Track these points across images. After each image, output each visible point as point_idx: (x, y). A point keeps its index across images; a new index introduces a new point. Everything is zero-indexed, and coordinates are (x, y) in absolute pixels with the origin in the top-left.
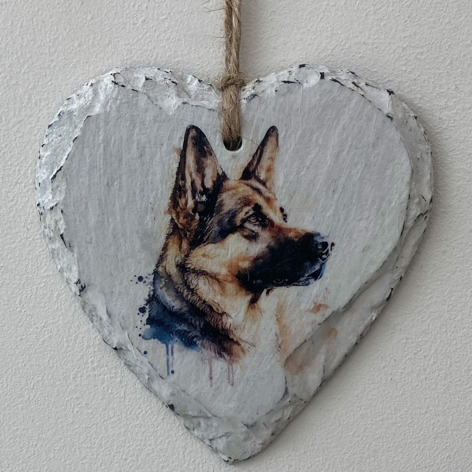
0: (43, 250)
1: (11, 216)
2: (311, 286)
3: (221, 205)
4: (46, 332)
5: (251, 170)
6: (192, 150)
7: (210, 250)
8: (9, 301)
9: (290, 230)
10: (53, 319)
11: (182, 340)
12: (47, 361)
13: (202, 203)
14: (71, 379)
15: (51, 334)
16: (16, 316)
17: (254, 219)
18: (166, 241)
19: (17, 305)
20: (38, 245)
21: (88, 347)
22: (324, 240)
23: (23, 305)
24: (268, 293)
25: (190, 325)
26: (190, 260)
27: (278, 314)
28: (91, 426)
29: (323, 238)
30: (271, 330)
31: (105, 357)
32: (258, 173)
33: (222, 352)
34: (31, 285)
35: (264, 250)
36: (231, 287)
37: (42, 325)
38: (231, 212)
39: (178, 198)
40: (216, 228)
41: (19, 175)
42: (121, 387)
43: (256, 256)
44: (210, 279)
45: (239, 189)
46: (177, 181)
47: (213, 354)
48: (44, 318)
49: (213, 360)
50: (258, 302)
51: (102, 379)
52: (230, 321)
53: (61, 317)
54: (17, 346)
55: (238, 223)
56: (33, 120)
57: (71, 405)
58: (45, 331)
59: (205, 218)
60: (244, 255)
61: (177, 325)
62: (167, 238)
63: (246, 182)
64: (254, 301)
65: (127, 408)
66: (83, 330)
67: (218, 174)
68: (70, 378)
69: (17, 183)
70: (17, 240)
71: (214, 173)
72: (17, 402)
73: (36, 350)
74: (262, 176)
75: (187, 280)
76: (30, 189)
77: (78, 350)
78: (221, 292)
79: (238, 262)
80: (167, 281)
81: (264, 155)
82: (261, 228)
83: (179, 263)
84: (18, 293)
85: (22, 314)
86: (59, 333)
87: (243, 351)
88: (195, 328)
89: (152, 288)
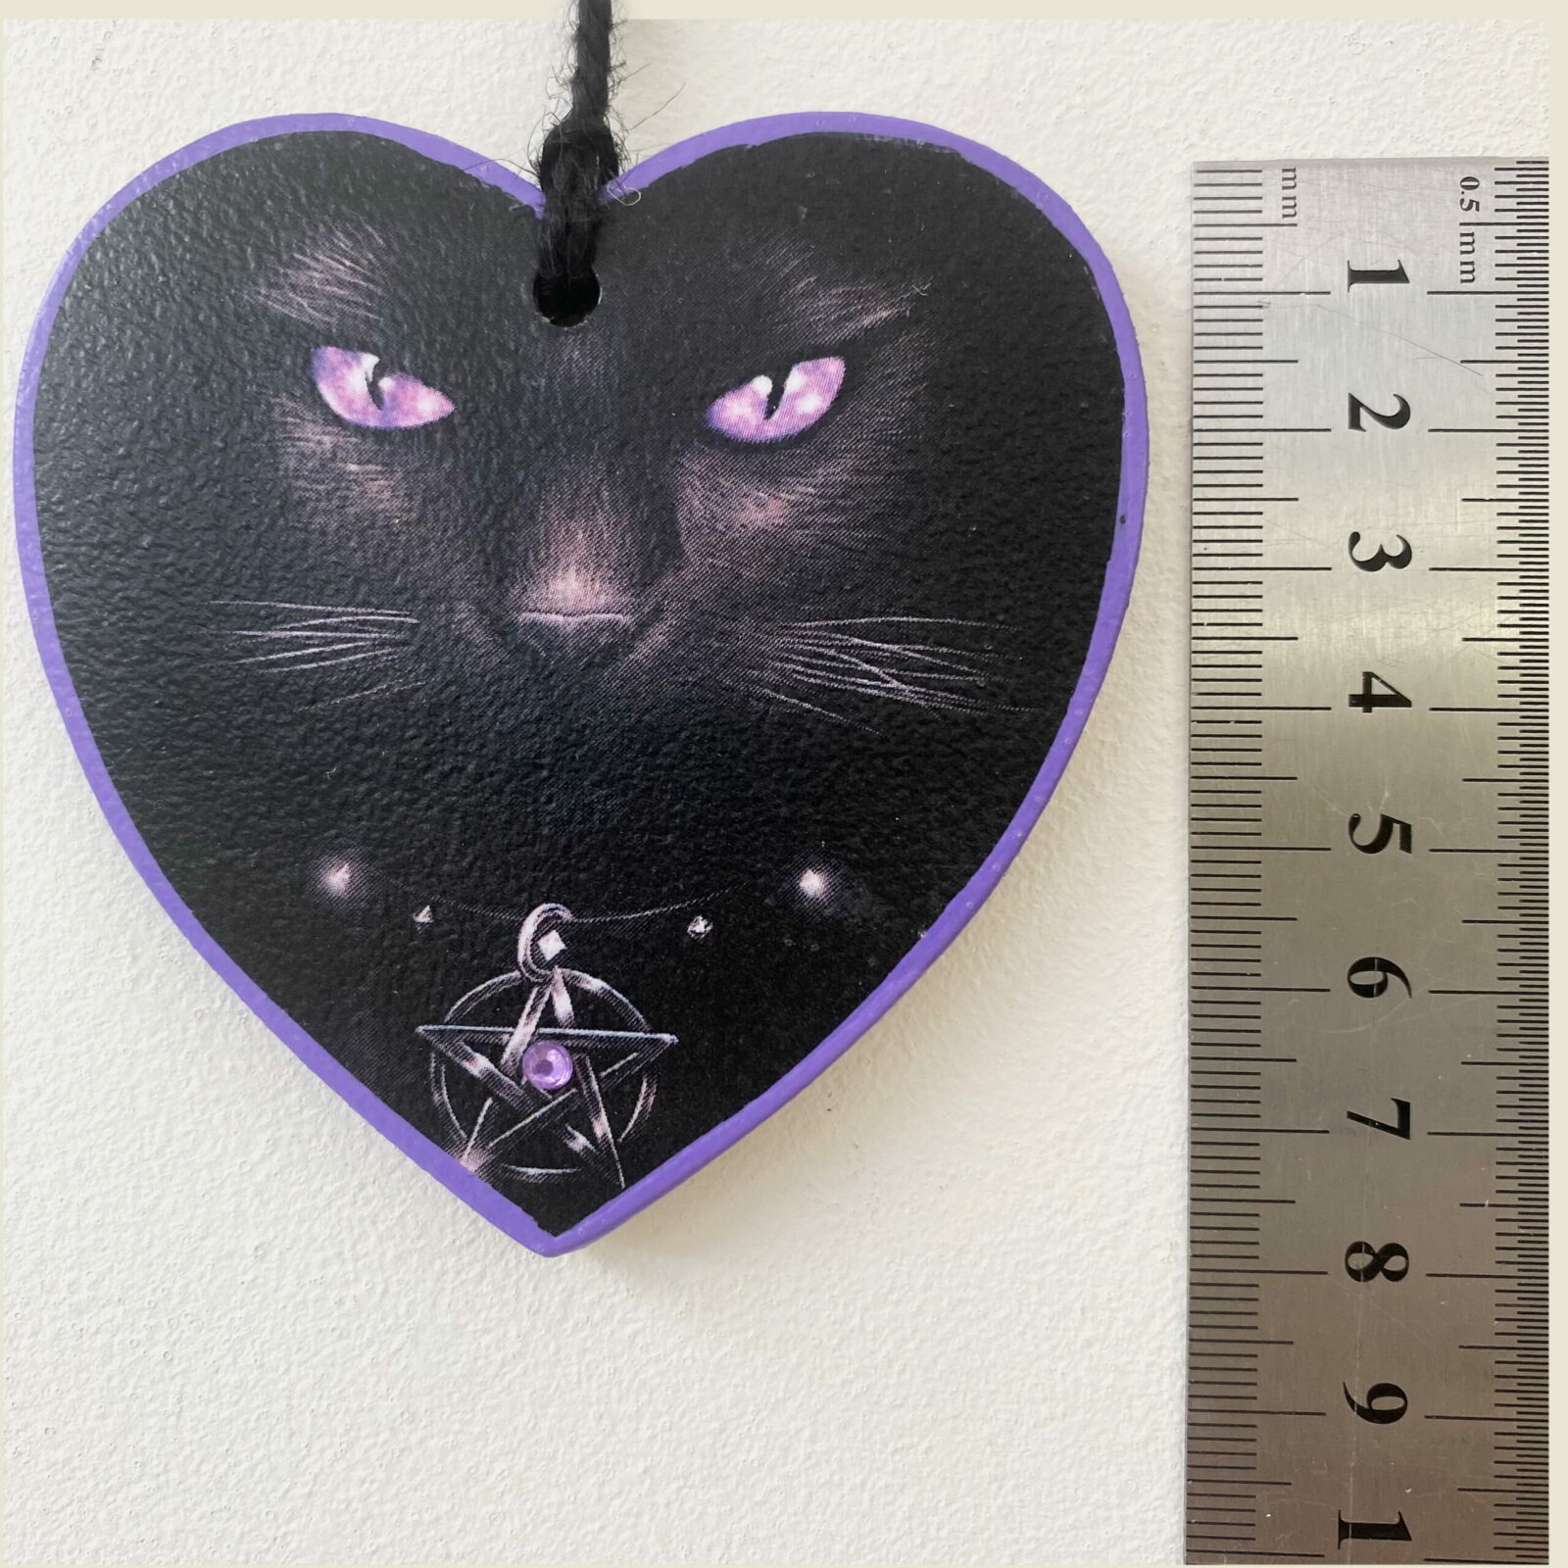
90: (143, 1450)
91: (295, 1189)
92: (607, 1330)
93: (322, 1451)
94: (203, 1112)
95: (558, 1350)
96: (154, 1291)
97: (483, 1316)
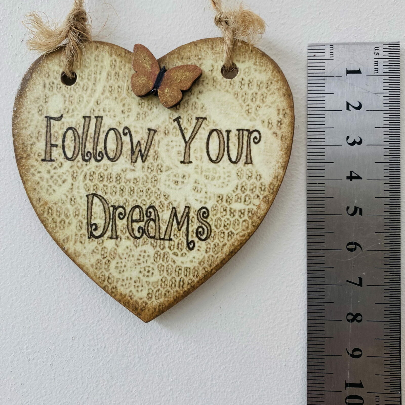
90: (46, 388)
91: (82, 322)
92: (160, 355)
93: (90, 387)
94: (58, 304)
95: (148, 360)
96: (47, 349)
97: (129, 352)
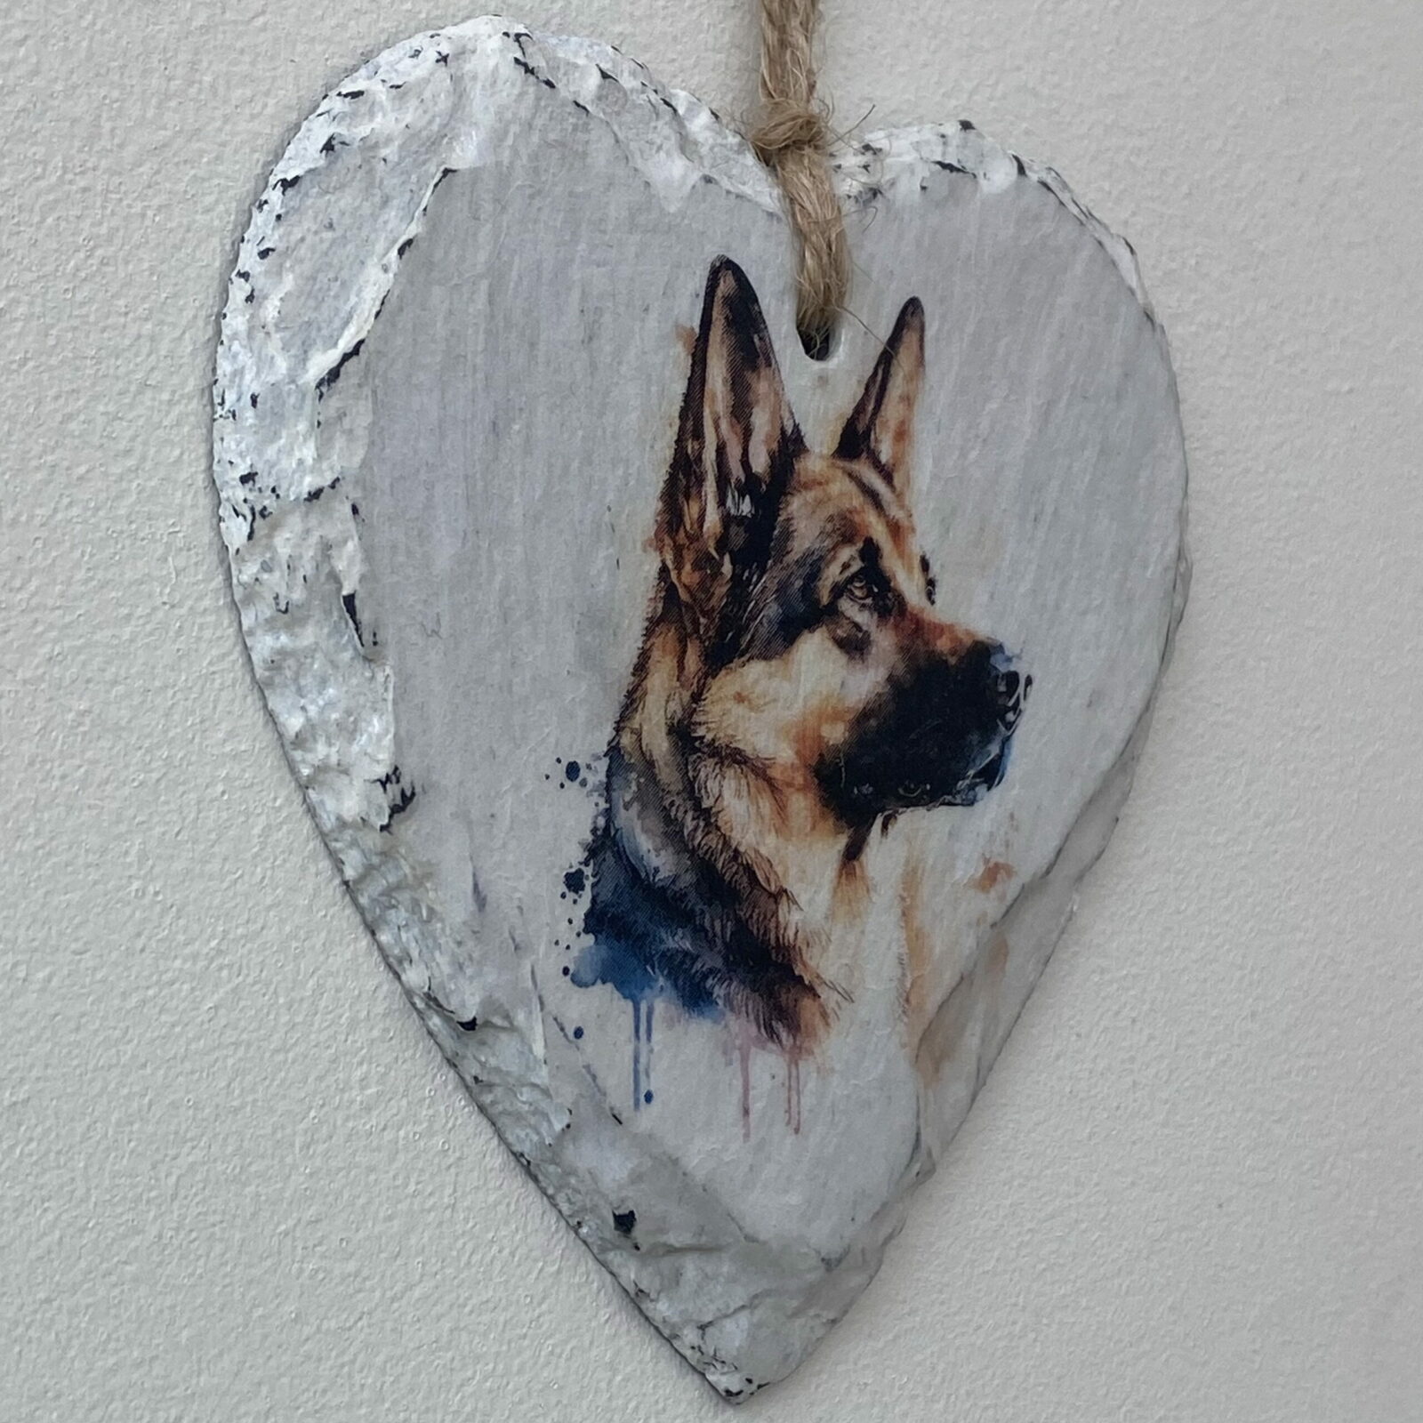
0: (224, 656)
1: (122, 512)
2: (978, 806)
3: (787, 535)
4: (225, 973)
5: (861, 427)
6: (723, 342)
7: (756, 681)
8: (104, 851)
9: (940, 629)
10: (248, 922)
11: (676, 986)
12: (223, 1084)
13: (740, 520)
14: (297, 1146)
15: (241, 978)
16: (128, 911)
17: (861, 588)
18: (645, 642)
19: (131, 865)
20: (207, 634)
21: (353, 1025)
22: (1012, 668)
23: (152, 868)
24: (885, 827)
25: (699, 932)
26: (705, 713)
27: (905, 895)
28: (356, 1322)
29: (1009, 660)
30: (889, 948)
31: (400, 1062)
32: (876, 440)
33: (774, 1023)
34: (181, 789)
35: (879, 690)
36: (801, 805)
37: (214, 943)
38: (809, 561)
39: (681, 499)
40: (772, 610)
41: (153, 357)
42: (443, 1166)
43: (861, 706)
44: (751, 777)
45: (831, 485)
46: (680, 441)
47: (753, 1030)
48: (218, 918)
49: (753, 1049)
50: (863, 858)
51: (389, 1141)
52: (795, 917)
53: (272, 914)
54: (128, 1027)
55: (825, 600)
56: (201, 153)
57: (294, 1248)
58: (220, 968)
59: (746, 574)
60: (833, 701)
61: (664, 936)
62: (649, 633)
63: (847, 465)
64: (853, 853)
65: (461, 1242)
66: (339, 960)
67: (783, 431)
68: (292, 1145)
69: (145, 385)
70: (139, 611)
71: (773, 426)
72: (118, 1254)
73: (188, 1044)
74: (885, 453)
75: (695, 778)
76: (187, 415)
77: (322, 1038)
78: (778, 821)
79: (819, 726)
80: (642, 780)
81: (890, 385)
82: (876, 616)
83: (676, 721)
84: (135, 817)
85: (146, 901)
86: (264, 974)
87: (824, 1015)
88: (711, 944)
89: (603, 805)
